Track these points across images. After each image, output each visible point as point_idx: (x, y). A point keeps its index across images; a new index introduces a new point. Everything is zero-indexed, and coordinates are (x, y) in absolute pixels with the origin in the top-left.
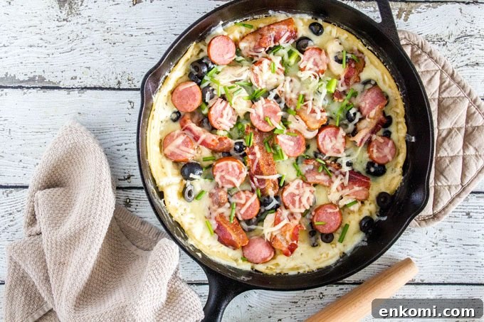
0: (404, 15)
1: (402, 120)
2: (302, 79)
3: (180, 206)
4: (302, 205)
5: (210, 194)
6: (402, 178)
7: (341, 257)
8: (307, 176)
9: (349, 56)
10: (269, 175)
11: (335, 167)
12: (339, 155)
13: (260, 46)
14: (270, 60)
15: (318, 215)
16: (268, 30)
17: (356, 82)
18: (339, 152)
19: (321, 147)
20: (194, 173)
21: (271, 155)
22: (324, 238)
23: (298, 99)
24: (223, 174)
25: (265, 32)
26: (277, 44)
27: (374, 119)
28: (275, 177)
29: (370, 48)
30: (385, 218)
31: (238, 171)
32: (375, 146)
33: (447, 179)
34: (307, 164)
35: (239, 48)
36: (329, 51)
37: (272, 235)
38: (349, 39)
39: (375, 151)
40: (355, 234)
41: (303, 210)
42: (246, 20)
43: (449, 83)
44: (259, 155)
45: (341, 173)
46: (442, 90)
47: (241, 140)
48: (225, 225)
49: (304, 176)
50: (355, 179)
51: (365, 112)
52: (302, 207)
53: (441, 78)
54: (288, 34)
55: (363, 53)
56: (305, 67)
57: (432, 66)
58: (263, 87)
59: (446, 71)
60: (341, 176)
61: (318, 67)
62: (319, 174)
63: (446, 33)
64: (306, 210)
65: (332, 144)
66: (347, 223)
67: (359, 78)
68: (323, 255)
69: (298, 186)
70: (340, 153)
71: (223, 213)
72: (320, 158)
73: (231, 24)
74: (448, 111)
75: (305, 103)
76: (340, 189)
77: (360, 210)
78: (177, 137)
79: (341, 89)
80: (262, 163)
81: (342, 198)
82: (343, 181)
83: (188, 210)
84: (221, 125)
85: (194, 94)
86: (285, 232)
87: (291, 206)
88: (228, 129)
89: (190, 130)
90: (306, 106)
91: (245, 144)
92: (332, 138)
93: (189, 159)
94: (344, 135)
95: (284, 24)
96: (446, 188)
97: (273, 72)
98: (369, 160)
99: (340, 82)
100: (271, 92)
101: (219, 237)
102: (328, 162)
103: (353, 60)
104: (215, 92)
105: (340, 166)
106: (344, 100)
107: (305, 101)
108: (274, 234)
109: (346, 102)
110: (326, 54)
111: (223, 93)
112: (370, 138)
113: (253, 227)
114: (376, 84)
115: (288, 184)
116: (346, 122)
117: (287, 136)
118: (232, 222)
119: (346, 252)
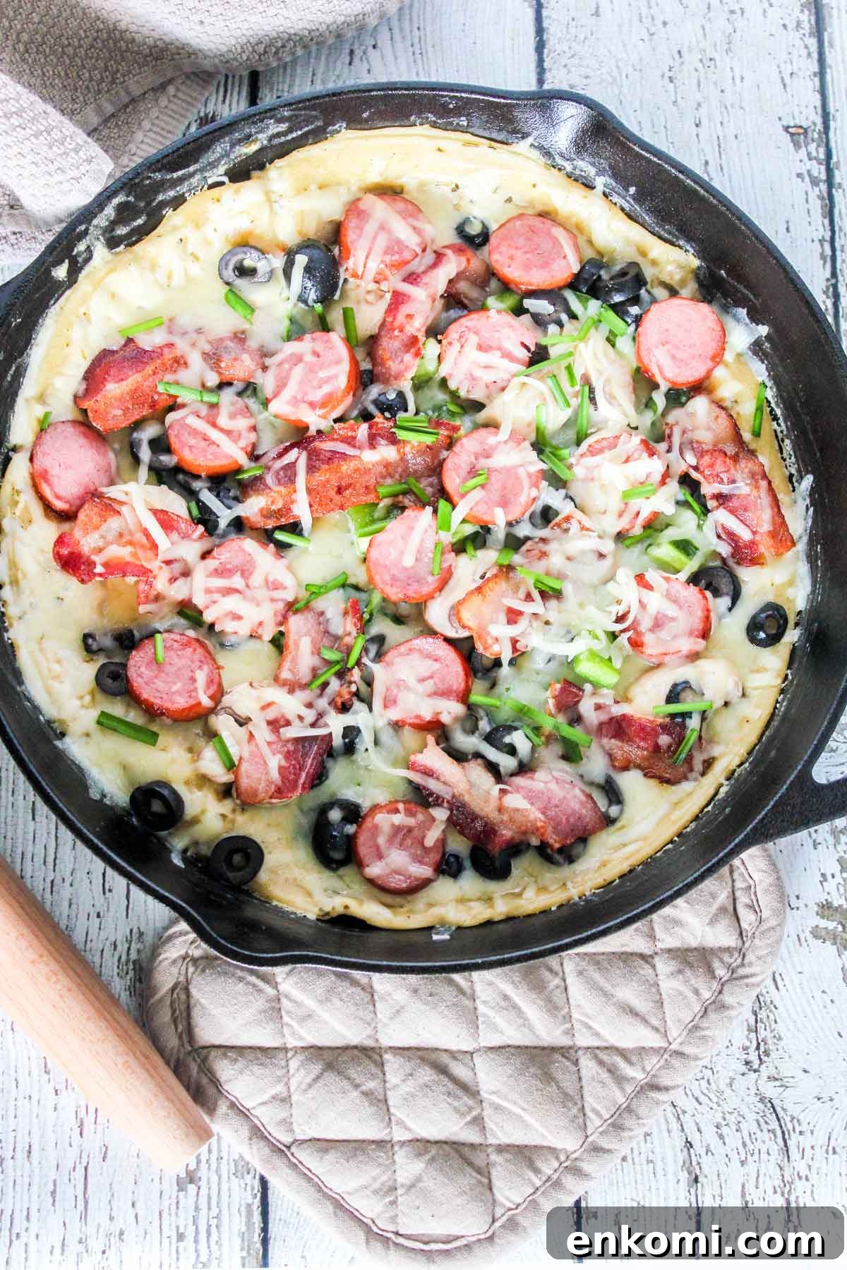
0: (831, 925)
1: (500, 909)
2: (611, 586)
3: (207, 243)
4: (217, 596)
5: (243, 332)
6: (312, 916)
7: (49, 722)
8: (309, 616)
9: (694, 723)
10: (309, 491)
11: (340, 695)
12: (377, 703)
13: (701, 454)
14: (663, 482)
15: (186, 645)
16: (753, 475)
17: (611, 756)
18: (389, 703)
19: (402, 649)
20: (308, 270)
21: (371, 498)
22: (112, 668)
23: (548, 574)
24: (309, 358)
25: (746, 465)
26: (711, 504)
27: (500, 810)
28: (302, 510)
29: (723, 790)
30: (177, 860)
31: (317, 396)
32: (411, 821)
33: (310, 1086)
34: (346, 613)
35: (689, 399)
36: (702, 663)
37: (122, 503)
38: (747, 727)
39: (398, 819)
40: (125, 768)
41: (199, 600)
42: (775, 418)
43: (628, 1080)
44: (370, 457)
45: (320, 715)
46: (603, 1056)
47: (412, 406)
48: (149, 369)
49: (307, 607)
50: (305, 755)
51: (519, 781)
52: (209, 598)
53: (642, 1051)
54: (745, 534)
55: (703, 774)
56: (649, 587)
57: (678, 1014)
58: (579, 471)
59: (667, 1065)
60: (310, 716)
61: (652, 630)
62: (317, 652)
63: (787, 1069)
64: (201, 613)
65: (412, 681)
66: (162, 740)
67: (625, 768)
68: (56, 667)
69: (277, 586)
70: (386, 706)
71: (185, 363)
72: (365, 650)
73: (759, 370)
74: (535, 1076)
75: (536, 595)
76: (271, 714)
77: (203, 780)
78: (415, 228)
79: (586, 707)
80: (346, 468)
81: (242, 722)
82: (296, 722)
83: (195, 270)
84: (457, 346)
85: (545, 265)
86: (131, 543)
87: (211, 563)
88: (444, 371)
89: (435, 265)
90: (529, 597)
91: (401, 415)
92: (431, 682)
93: (350, 263)
94: (445, 719)
95: (774, 523)
96: (279, 1089)
97: (626, 495)
98: (366, 804)
99: (608, 701)
100: (562, 492)
101: (113, 352)
102: (356, 675)
103: (680, 740)
104: (553, 328)
105: (344, 708)
106: (551, 715)
107: (544, 595)
108: (124, 509)
109: (548, 724)
110: (694, 657)
111: (553, 352)
112: (438, 802)
113: (145, 454)
114: (609, 821)
115: (279, 555)
116: (484, 726)
117: (429, 545)
118: (161, 389)
119: (67, 740)
